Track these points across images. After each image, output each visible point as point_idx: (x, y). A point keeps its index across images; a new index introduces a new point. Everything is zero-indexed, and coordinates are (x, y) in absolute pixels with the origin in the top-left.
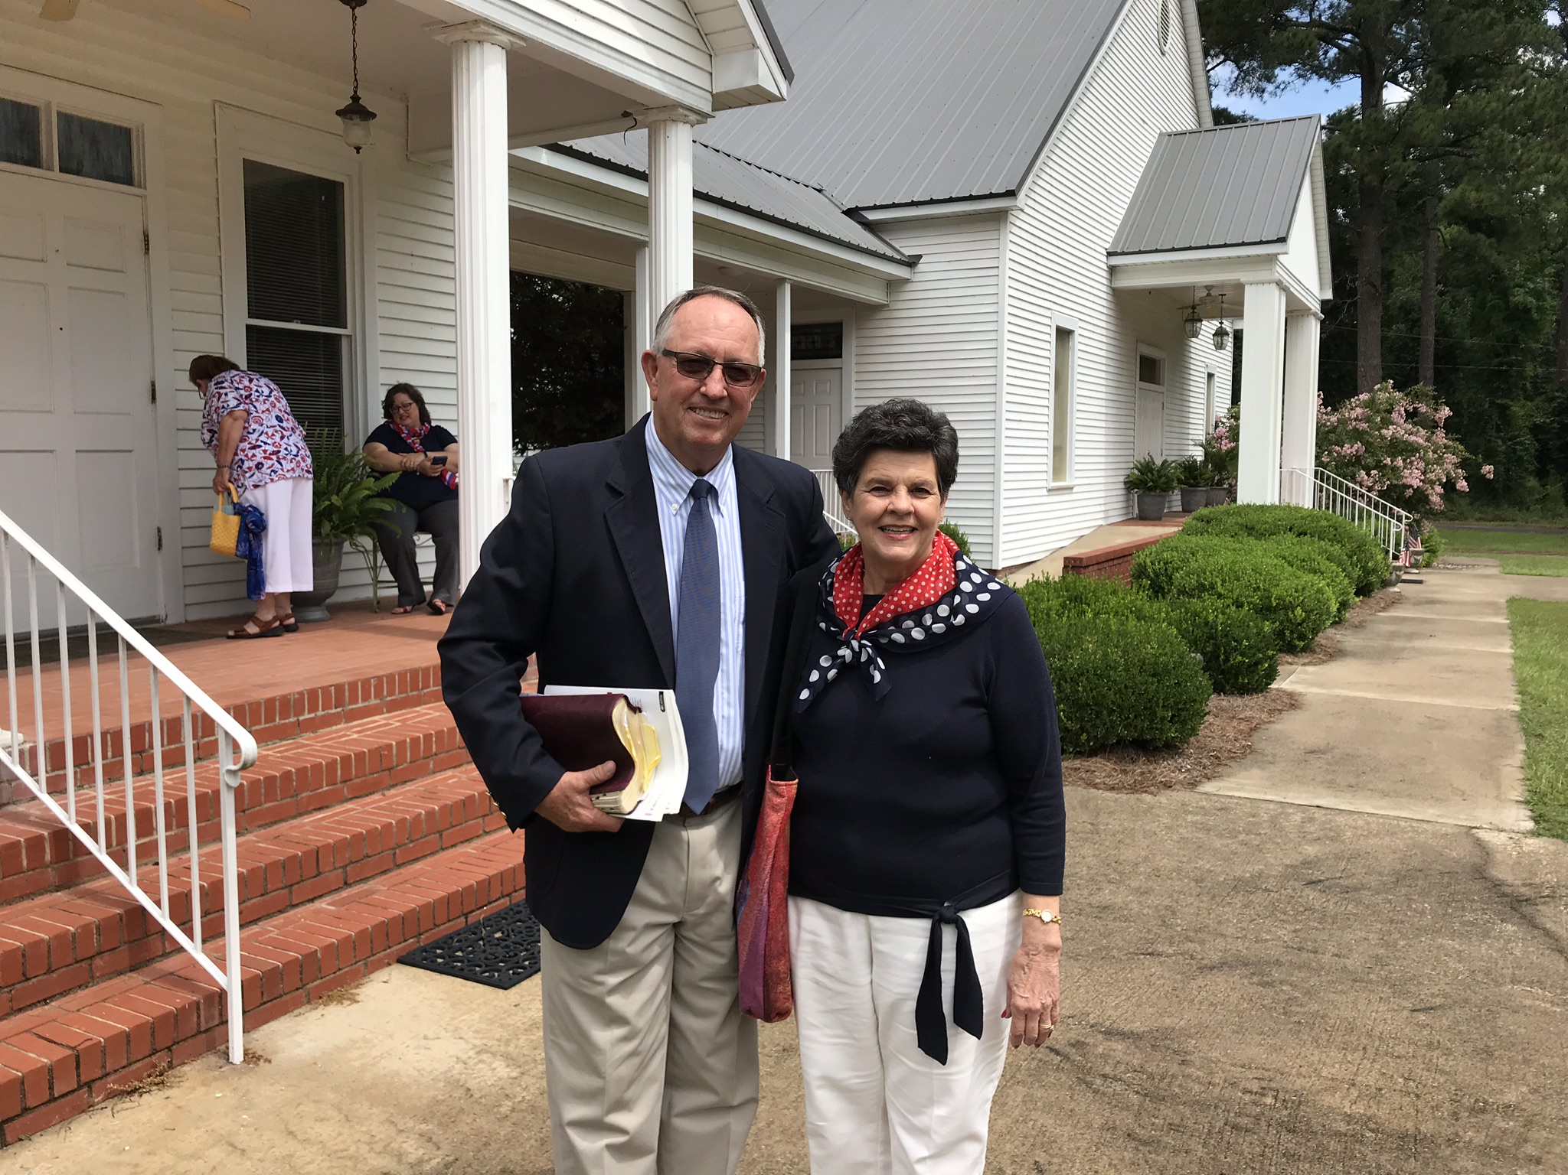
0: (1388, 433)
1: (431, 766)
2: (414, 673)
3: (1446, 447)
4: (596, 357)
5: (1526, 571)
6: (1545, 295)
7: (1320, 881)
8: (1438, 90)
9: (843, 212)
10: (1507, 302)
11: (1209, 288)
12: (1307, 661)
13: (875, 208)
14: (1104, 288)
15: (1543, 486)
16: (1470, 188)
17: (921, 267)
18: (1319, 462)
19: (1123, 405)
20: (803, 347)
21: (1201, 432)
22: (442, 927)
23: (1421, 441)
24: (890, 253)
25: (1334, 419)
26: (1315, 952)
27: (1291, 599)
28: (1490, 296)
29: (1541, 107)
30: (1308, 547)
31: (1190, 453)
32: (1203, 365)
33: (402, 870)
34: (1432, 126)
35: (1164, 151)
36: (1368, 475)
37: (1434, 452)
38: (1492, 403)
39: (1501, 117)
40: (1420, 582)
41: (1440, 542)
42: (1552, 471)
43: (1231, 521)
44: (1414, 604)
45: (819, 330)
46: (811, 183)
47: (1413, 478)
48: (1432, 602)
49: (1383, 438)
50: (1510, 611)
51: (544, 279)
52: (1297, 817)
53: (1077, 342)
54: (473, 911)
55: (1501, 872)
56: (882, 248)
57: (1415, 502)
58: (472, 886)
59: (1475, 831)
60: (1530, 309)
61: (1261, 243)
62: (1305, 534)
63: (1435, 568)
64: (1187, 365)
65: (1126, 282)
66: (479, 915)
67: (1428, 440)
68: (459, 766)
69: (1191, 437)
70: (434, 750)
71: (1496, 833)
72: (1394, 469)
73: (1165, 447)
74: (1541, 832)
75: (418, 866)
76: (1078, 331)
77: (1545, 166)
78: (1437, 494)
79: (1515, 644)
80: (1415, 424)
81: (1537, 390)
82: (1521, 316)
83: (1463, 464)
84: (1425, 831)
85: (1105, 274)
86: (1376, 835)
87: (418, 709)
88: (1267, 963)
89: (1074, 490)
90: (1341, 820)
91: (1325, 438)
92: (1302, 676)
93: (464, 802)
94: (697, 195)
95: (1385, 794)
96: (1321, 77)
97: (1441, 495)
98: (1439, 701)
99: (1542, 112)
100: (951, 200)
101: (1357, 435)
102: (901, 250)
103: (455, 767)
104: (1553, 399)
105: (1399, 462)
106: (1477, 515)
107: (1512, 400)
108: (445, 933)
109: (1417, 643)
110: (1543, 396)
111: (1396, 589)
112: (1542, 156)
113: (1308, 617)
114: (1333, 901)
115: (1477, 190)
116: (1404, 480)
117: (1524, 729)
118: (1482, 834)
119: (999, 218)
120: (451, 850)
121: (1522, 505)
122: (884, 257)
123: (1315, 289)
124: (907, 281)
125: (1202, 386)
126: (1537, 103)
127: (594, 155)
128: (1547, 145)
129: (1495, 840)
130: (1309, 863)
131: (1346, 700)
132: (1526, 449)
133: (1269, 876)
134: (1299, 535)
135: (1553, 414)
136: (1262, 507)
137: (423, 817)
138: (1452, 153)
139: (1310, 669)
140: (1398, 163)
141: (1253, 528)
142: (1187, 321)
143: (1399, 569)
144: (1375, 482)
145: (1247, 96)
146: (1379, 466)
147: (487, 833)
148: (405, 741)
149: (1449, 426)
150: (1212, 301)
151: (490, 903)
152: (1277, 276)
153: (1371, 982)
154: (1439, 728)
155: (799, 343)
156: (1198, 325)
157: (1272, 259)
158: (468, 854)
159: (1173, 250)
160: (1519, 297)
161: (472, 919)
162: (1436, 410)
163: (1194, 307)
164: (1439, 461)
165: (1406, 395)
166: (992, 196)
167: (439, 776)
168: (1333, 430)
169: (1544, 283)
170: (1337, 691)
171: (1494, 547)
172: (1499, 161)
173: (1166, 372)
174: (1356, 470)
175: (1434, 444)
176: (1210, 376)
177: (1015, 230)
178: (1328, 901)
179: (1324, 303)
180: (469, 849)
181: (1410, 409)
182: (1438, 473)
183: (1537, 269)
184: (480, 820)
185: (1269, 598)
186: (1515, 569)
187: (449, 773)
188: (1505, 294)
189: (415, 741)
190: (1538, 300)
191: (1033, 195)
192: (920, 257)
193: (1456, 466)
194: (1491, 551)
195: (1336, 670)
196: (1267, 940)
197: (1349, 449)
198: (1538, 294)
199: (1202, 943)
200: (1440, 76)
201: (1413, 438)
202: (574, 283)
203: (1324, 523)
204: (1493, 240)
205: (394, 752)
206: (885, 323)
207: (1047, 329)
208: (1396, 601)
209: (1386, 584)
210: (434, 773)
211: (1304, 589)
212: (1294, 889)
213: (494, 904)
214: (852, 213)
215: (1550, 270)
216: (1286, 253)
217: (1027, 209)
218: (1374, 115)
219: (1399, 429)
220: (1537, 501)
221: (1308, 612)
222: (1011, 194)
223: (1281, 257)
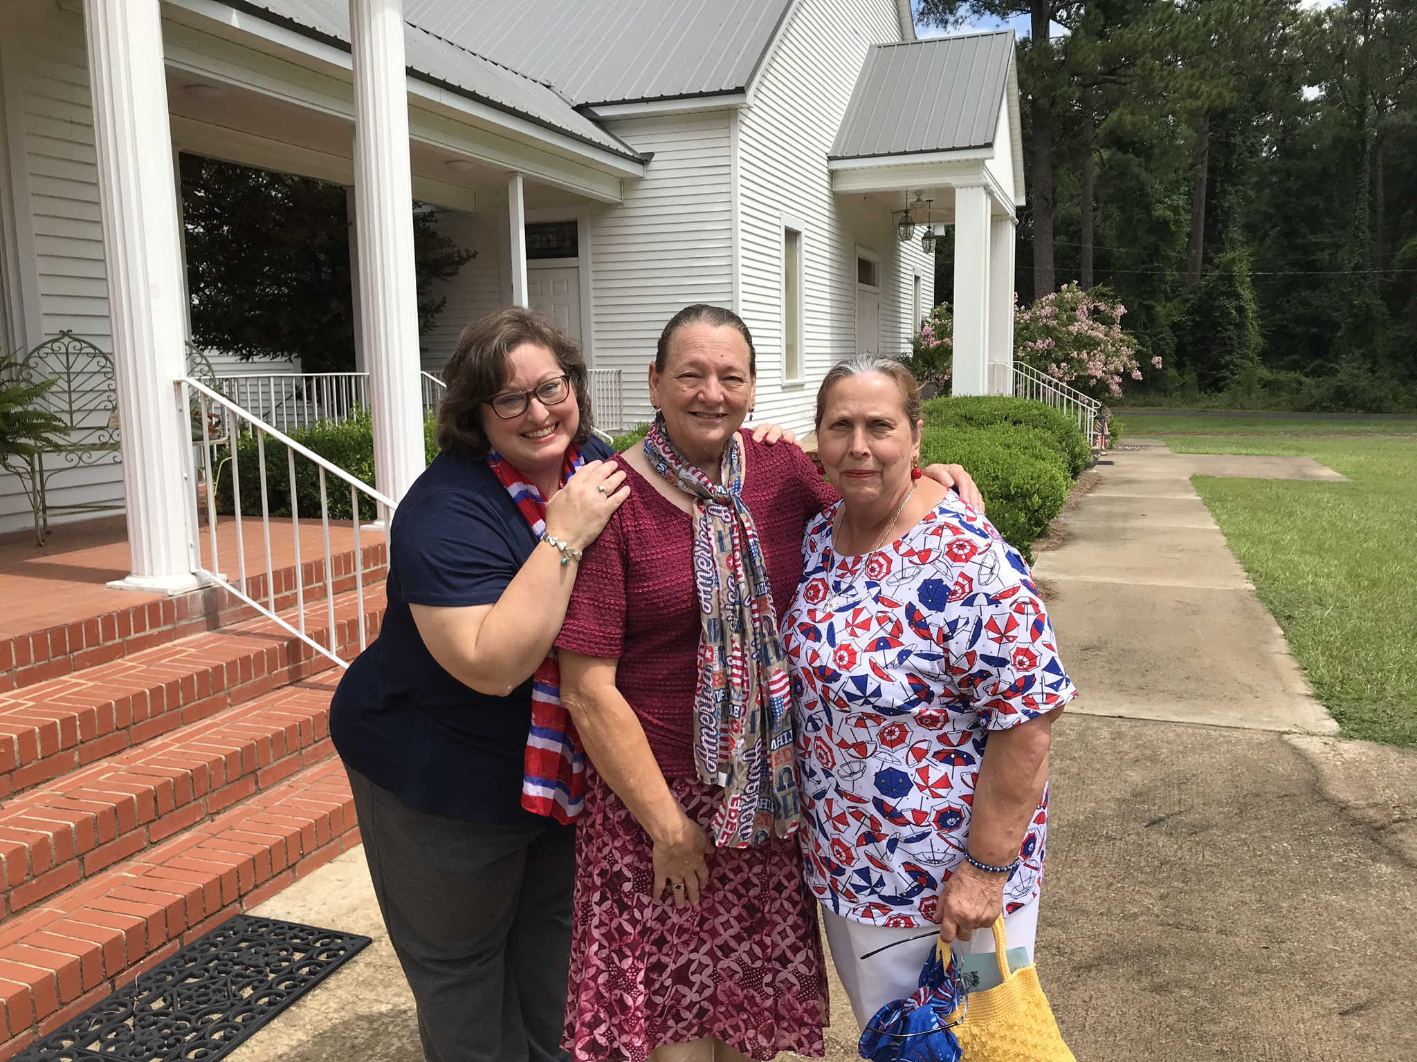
0: (1074, 329)
1: (76, 758)
2: (58, 632)
3: (1121, 340)
4: (322, 257)
5: (1191, 450)
6: (1180, 209)
7: (1161, 819)
8: (1096, 23)
9: (573, 108)
10: (1150, 216)
11: (919, 193)
12: (1044, 546)
13: (605, 104)
14: (826, 192)
15: (1181, 375)
16: (1126, 111)
17: (654, 165)
18: (1016, 358)
19: (845, 305)
20: (538, 245)
21: (910, 331)
22: (72, 1004)
23: (1101, 336)
24: (622, 149)
25: (1027, 317)
26: (1196, 929)
27: (1028, 487)
28: (1136, 211)
29: (1185, 39)
30: (1026, 435)
31: (902, 351)
32: (910, 268)
33: (20, 919)
34: (1093, 56)
35: (875, 62)
36: (1059, 367)
37: (1113, 345)
38: (1141, 305)
39: (1151, 48)
40: (1111, 463)
41: (1121, 427)
42: (1188, 363)
43: (951, 412)
44: (1115, 484)
45: (554, 229)
46: (539, 79)
47: (1096, 369)
48: (1129, 482)
49: (1069, 333)
50: (1197, 488)
51: (258, 172)
52: (1105, 733)
53: (804, 243)
54: (124, 970)
55: (1339, 790)
56: (615, 145)
57: (1097, 390)
58: (120, 937)
59: (1286, 737)
60: (1168, 222)
61: (970, 148)
62: (1020, 423)
63: (1117, 449)
64: (897, 268)
65: (847, 186)
66: (133, 974)
67: (1106, 335)
68: (119, 752)
69: (902, 336)
70: (79, 737)
71: (1308, 739)
72: (1080, 361)
73: (881, 344)
74: (1351, 733)
75: (45, 909)
76: (804, 233)
77: (1188, 92)
78: (1116, 383)
79: (1218, 520)
80: (1095, 320)
81: (1175, 293)
82: (1161, 228)
83: (1138, 356)
84: (1238, 742)
85: (826, 178)
86: (1193, 750)
87: (65, 678)
88: (1149, 952)
89: (805, 387)
90: (1150, 732)
91: (1022, 334)
92: (1046, 562)
93: (115, 810)
94: (411, 72)
95: (1179, 697)
96: (992, 13)
97: (1120, 385)
98: (1181, 583)
99: (1185, 44)
100: (681, 97)
101: (1048, 331)
102: (633, 147)
103: (113, 754)
104: (1187, 300)
105: (1084, 355)
106: (1132, 402)
107: (1156, 301)
108: (78, 1011)
109: (1133, 523)
110: (1179, 298)
111: (1094, 471)
112: (1186, 83)
113: (1044, 503)
114: (1185, 847)
115: (1133, 113)
116: (1089, 372)
117: (1271, 610)
118: (1296, 740)
119: (728, 117)
120: (99, 876)
121: (1165, 392)
122: (616, 153)
123: (1011, 195)
124: (641, 179)
125: (910, 287)
126: (1182, 35)
127: (296, 20)
128: (1190, 73)
129: (1311, 748)
130: (1140, 794)
131: (1096, 586)
132: (1168, 344)
133: (1105, 818)
134: (1015, 424)
135: (1188, 313)
136: (978, 398)
137: (51, 841)
138: (1109, 81)
139: (1050, 554)
140: (1065, 89)
141: (972, 419)
142: (901, 224)
143: (1097, 452)
144: (1065, 374)
145: (933, 26)
146: (1069, 360)
147: (153, 844)
148: (33, 731)
149: (1126, 322)
150: (922, 206)
151: (150, 953)
152: (983, 181)
153: (1275, 971)
154: (1195, 613)
155: (533, 242)
156: (911, 229)
157: (980, 164)
158: (123, 881)
159: (890, 154)
160: (1160, 211)
161: (120, 982)
162: (1113, 308)
163: (907, 211)
164: (1117, 353)
165: (1088, 295)
166: (721, 93)
167: (89, 771)
168: (1027, 327)
169: (1179, 200)
170: (1084, 577)
171: (1152, 428)
172: (1151, 87)
173: (880, 274)
174: (1047, 363)
175: (1113, 338)
176: (917, 278)
177: (744, 128)
178: (1180, 848)
179: (1019, 210)
180: (124, 872)
181: (1092, 307)
182: (1117, 364)
183: (1172, 188)
184: (143, 829)
185: (1008, 486)
186: (1184, 449)
187: (104, 764)
188: (1148, 209)
189: (48, 730)
190: (1175, 215)
191: (760, 95)
192: (652, 154)
193: (1130, 358)
194: (1150, 432)
195: (1074, 554)
196: (1135, 915)
197: (1040, 345)
198: (1175, 210)
199: (1064, 926)
200: (1098, 11)
201: (1095, 333)
202: (291, 177)
203: (1035, 412)
204: (1142, 159)
205: (16, 747)
206: (620, 222)
207: (776, 230)
208: (1097, 482)
209: (1089, 466)
210: (81, 766)
211: (1039, 476)
212: (1138, 834)
213: (155, 954)
214: (582, 109)
215: (1184, 189)
216: (993, 158)
217: (755, 109)
218: (1044, 44)
219: (1083, 325)
220: (1177, 389)
221: (1044, 499)
222: (740, 91)
223: (987, 162)
